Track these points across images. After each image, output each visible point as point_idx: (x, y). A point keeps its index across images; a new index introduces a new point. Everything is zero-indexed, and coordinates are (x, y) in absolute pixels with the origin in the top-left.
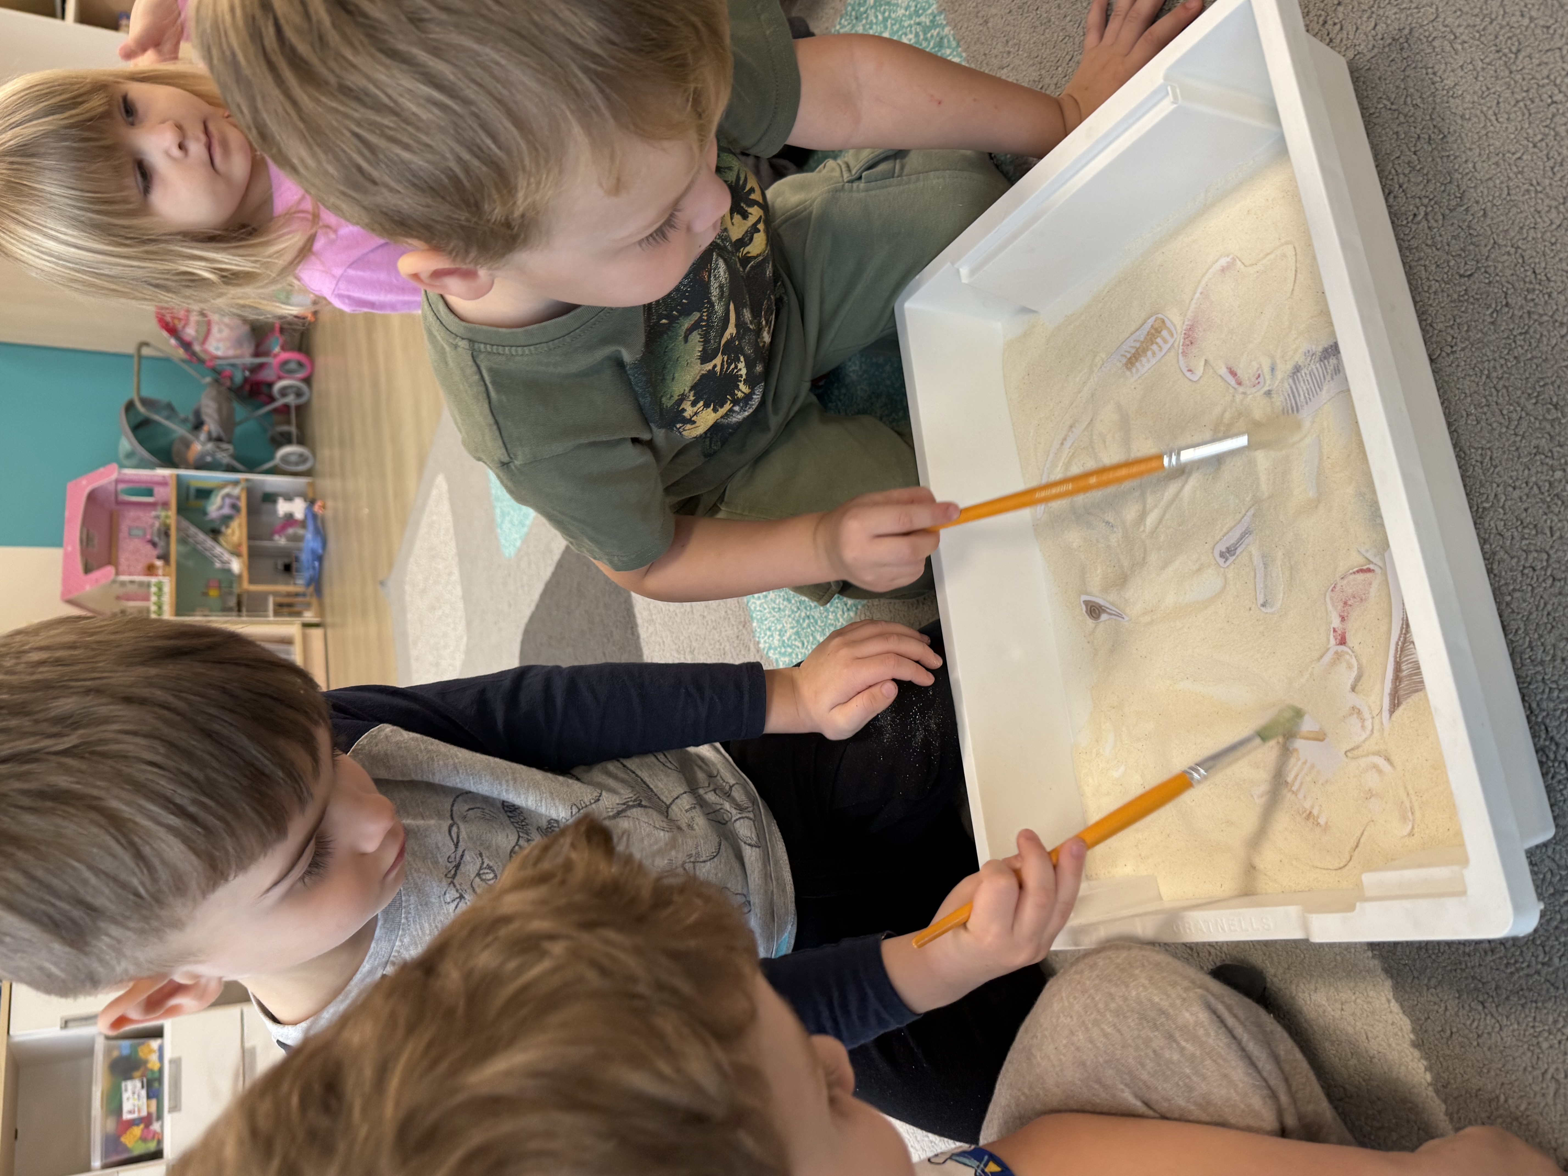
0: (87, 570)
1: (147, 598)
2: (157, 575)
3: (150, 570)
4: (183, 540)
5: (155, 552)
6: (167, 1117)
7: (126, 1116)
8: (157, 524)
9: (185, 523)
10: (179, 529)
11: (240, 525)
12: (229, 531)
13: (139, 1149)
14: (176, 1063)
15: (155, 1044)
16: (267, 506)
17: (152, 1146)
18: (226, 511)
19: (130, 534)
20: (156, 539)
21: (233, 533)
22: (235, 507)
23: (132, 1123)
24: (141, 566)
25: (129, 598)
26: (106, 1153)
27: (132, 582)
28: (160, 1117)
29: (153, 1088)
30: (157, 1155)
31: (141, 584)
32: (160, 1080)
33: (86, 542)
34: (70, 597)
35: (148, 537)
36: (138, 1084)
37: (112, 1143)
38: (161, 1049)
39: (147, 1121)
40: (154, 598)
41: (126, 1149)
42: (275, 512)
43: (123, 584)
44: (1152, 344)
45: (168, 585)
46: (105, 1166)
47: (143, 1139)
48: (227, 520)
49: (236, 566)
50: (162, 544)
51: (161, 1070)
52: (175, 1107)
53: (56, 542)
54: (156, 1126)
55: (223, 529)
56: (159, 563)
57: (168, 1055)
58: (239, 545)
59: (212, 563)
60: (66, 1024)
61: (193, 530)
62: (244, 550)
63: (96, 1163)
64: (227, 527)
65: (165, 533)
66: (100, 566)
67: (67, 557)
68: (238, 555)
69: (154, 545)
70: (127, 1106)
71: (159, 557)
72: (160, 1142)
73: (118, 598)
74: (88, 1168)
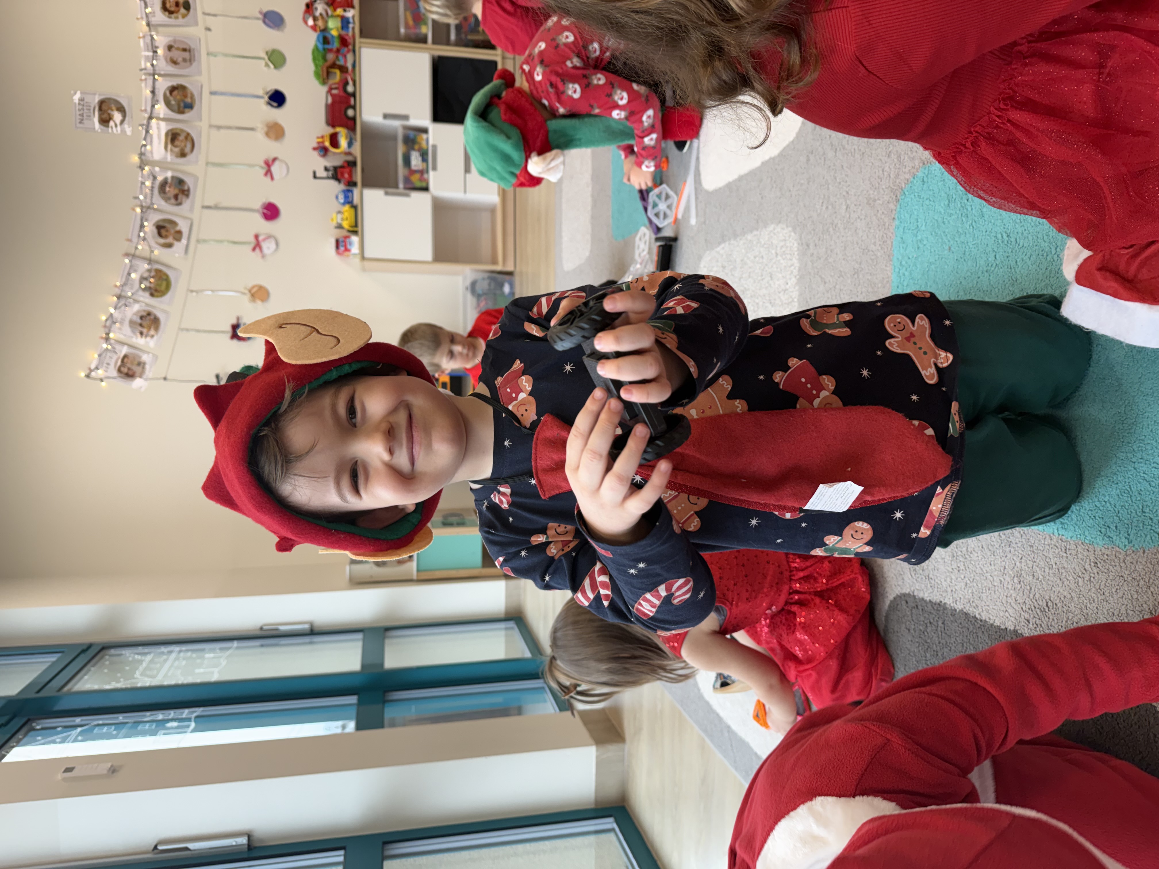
6: (431, 173)
7: (413, 168)
13: (418, 184)
14: (435, 147)
15: (424, 136)
17: (424, 185)
23: (415, 172)
26: (405, 182)
28: (427, 172)
29: (424, 155)
30: (426, 189)
32: (427, 153)
36: (417, 153)
37: (407, 178)
38: (427, 139)
39: (422, 172)
41: (412, 183)
46: (405, 188)
47: (421, 180)
51: (427, 149)
52: (434, 168)
54: (425, 176)
57: (430, 143)
60: (386, 116)
63: (401, 185)
70: (413, 163)
72: (428, 184)
74: (396, 187)
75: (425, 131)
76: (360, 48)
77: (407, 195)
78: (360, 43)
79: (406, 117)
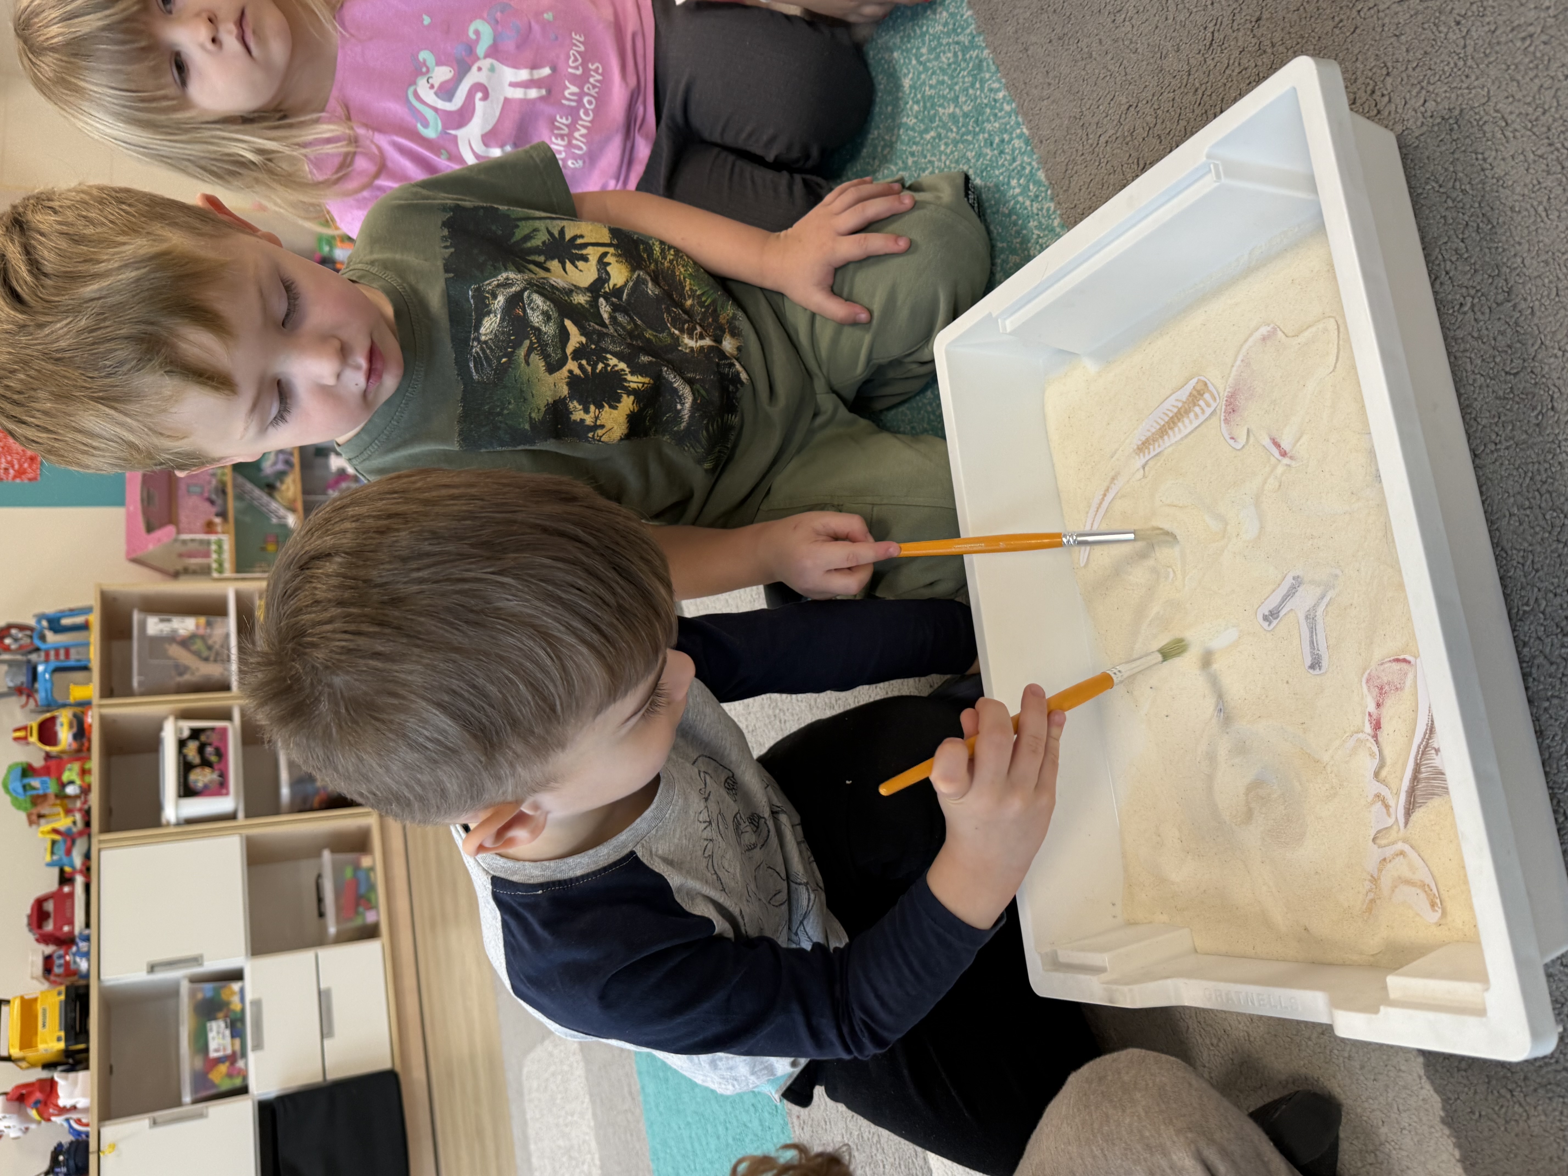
0: (150, 529)
1: (207, 555)
2: (216, 533)
3: (210, 527)
4: (239, 497)
5: (214, 510)
6: (251, 1056)
7: (213, 1055)
8: (214, 482)
9: (240, 480)
10: (235, 486)
11: (294, 481)
12: (284, 487)
13: (225, 1085)
14: (257, 1004)
15: (236, 986)
16: (319, 461)
17: (237, 1082)
18: (280, 467)
19: (188, 492)
20: (214, 497)
21: (288, 489)
22: (288, 463)
23: (219, 1061)
24: (200, 523)
25: (191, 555)
26: (195, 1089)
27: (193, 540)
28: (244, 1055)
29: (236, 1027)
30: (243, 1090)
31: (201, 542)
32: (242, 1019)
33: (147, 501)
34: (134, 556)
35: (206, 495)
36: (222, 1024)
37: (201, 1080)
38: (242, 991)
39: (232, 1059)
40: (214, 556)
41: (214, 1085)
42: (327, 466)
43: (184, 542)
44: (1195, 405)
45: (227, 542)
46: (195, 1102)
47: (230, 1075)
48: (281, 475)
49: (291, 520)
50: (219, 502)
51: (243, 1011)
52: (258, 1046)
53: (119, 501)
54: (240, 1064)
55: (278, 484)
56: (218, 520)
57: (249, 997)
58: (294, 501)
59: (269, 519)
60: (152, 968)
61: (249, 486)
62: (299, 506)
63: (187, 1098)
64: (282, 482)
65: (222, 491)
66: (162, 525)
67: (130, 518)
68: (293, 510)
69: (212, 502)
70: (213, 1045)
71: (217, 515)
72: (245, 1078)
73: (181, 555)
74: (179, 1103)
75: (237, 975)
76: (99, 851)
77: (201, 1115)
78: (100, 842)
79: (196, 960)
